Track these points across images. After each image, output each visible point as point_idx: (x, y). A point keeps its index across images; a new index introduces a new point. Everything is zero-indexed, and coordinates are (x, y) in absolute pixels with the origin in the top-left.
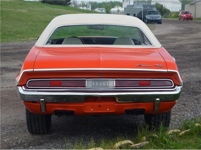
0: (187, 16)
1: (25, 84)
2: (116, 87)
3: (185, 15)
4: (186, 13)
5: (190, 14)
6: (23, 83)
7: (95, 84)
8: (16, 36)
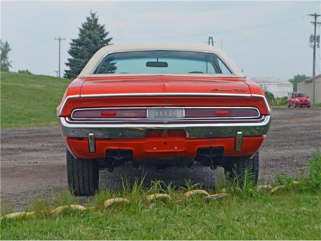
0: (300, 101)
1: (69, 114)
2: (185, 117)
3: (297, 100)
4: (300, 96)
5: (305, 98)
6: (66, 114)
7: (159, 114)
8: (29, 120)
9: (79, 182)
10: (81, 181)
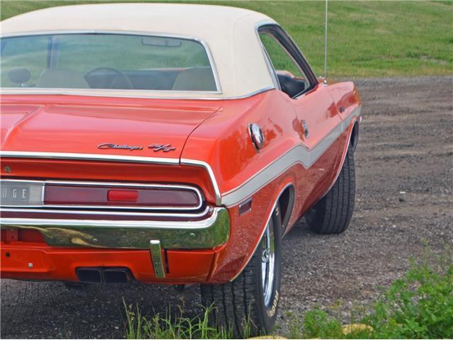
2: (46, 202)
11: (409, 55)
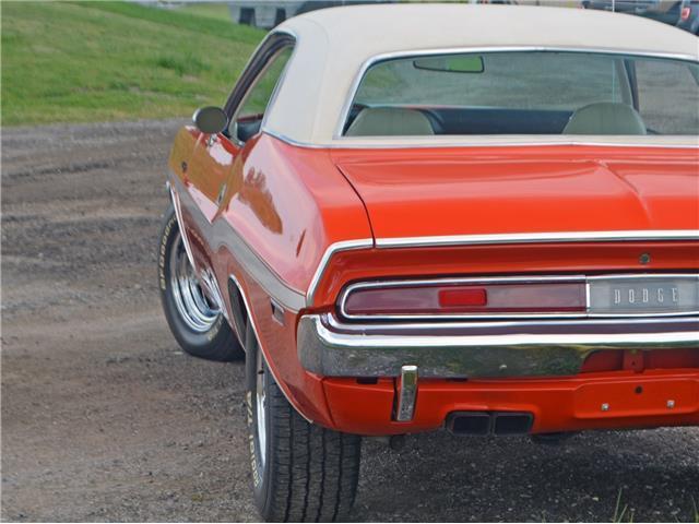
7: (625, 296)
9: (308, 490)
10: (315, 489)
11: (113, 86)
